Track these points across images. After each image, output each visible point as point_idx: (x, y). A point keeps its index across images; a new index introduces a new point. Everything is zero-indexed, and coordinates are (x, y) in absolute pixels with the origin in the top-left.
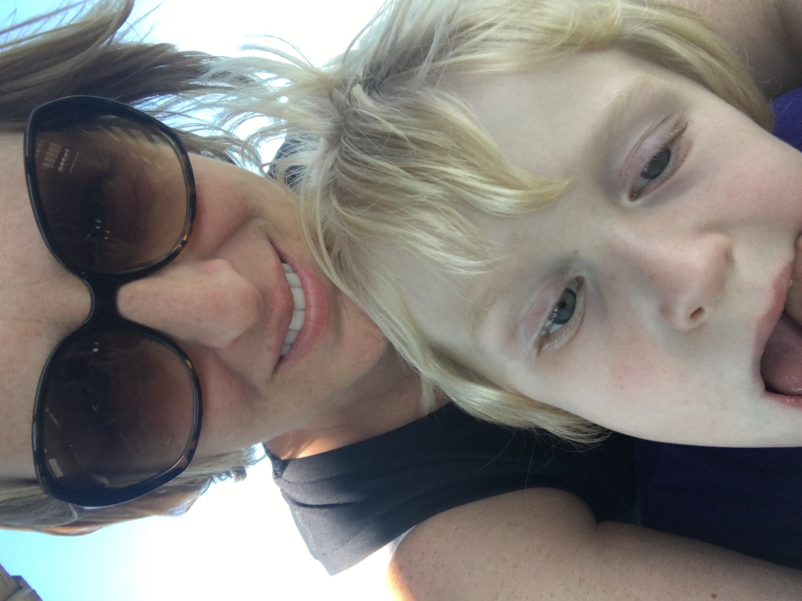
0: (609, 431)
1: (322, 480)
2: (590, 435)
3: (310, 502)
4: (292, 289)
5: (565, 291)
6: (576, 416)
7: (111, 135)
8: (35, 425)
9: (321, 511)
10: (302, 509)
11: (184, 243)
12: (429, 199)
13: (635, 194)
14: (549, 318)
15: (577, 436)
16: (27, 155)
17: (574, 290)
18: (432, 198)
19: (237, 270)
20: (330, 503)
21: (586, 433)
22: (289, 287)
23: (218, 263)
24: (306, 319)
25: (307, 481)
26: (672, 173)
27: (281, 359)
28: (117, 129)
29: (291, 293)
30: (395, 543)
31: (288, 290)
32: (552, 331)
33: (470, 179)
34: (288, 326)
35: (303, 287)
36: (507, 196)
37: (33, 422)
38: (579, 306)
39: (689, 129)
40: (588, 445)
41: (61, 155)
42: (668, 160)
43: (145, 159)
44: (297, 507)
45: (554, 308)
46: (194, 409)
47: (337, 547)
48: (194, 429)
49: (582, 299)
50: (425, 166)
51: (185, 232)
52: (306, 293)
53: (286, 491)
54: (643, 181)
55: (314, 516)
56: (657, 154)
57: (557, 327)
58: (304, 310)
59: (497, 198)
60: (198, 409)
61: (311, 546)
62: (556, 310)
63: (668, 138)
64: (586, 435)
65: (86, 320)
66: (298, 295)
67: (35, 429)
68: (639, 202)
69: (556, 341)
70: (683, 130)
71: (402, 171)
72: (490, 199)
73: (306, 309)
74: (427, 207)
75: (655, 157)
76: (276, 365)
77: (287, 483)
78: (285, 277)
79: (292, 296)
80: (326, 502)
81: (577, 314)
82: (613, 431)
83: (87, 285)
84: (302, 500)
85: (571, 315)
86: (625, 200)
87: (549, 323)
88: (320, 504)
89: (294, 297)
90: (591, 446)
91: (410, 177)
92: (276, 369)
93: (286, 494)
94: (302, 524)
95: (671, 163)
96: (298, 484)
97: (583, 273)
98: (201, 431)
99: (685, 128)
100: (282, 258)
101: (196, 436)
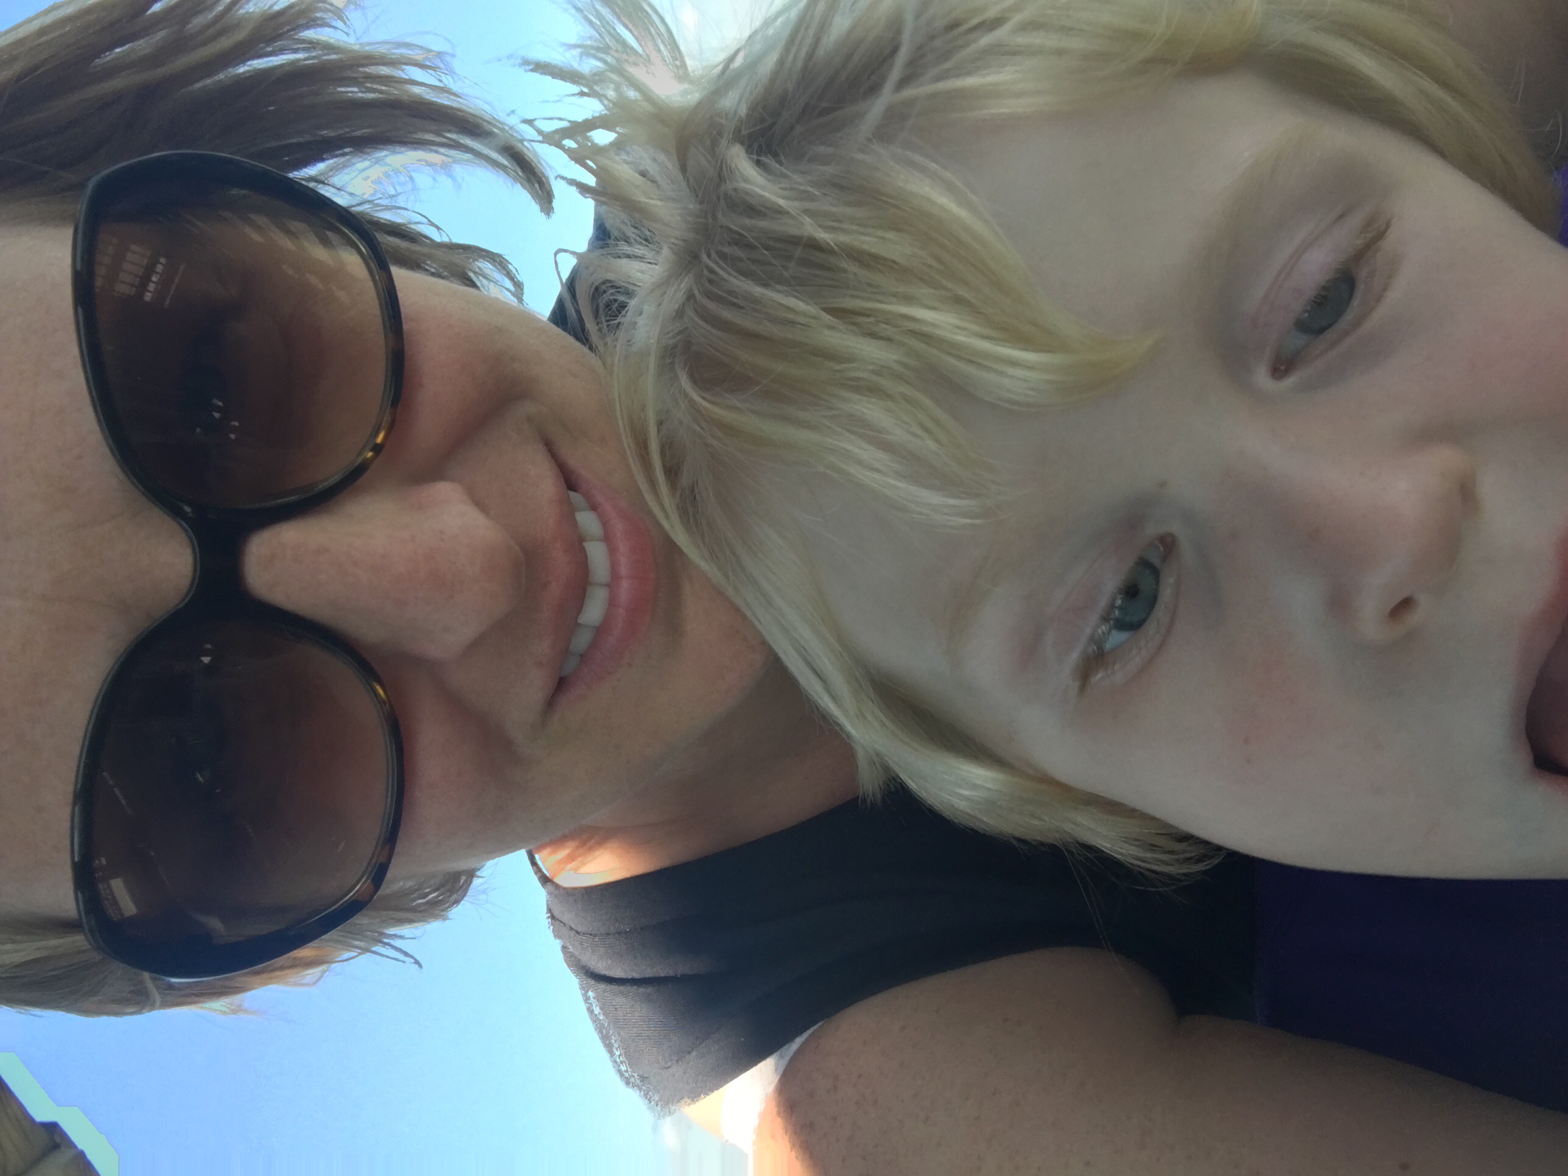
0: (1219, 848)
1: (642, 929)
2: (1182, 856)
3: (618, 973)
4: (586, 544)
5: (1137, 564)
6: (1153, 819)
7: (248, 230)
8: (77, 808)
9: (638, 991)
10: (602, 986)
11: (377, 449)
12: (873, 372)
13: (1282, 367)
14: (1105, 619)
15: (1156, 859)
16: (79, 267)
17: (1155, 560)
18: (882, 370)
19: (479, 504)
20: (657, 975)
21: (1171, 852)
22: (581, 539)
23: (444, 490)
24: (612, 603)
25: (612, 930)
26: (1357, 324)
27: (561, 685)
28: (262, 220)
29: (583, 551)
30: (781, 1057)
31: (577, 545)
32: (1108, 646)
33: (957, 331)
34: (577, 619)
35: (607, 538)
36: (1030, 367)
37: (74, 804)
38: (1166, 593)
39: (1392, 236)
40: (1178, 877)
41: (150, 269)
42: (1351, 295)
43: (313, 280)
44: (593, 982)
45: (1114, 600)
46: (388, 783)
47: (669, 1064)
48: (388, 825)
49: (1171, 580)
50: (870, 305)
51: (380, 425)
52: (612, 551)
53: (571, 950)
54: (1299, 340)
55: (624, 1001)
56: (1328, 281)
57: (1118, 637)
58: (608, 585)
59: (1011, 371)
60: (396, 784)
61: (618, 1060)
62: (1119, 602)
63: (1351, 250)
64: (1173, 857)
65: (181, 602)
66: (597, 553)
67: (76, 819)
68: (1290, 381)
69: (1117, 666)
70: (1381, 235)
71: (823, 314)
72: (996, 371)
73: (612, 585)
74: (871, 390)
75: (1324, 288)
76: (552, 697)
77: (573, 933)
78: (575, 520)
79: (586, 557)
80: (649, 973)
81: (1161, 612)
82: (1227, 849)
83: (186, 531)
84: (601, 966)
85: (1149, 614)
86: (1262, 377)
87: (1104, 628)
88: (636, 976)
89: (589, 559)
90: (1183, 878)
91: (840, 327)
92: (550, 704)
93: (572, 955)
94: (601, 1017)
95: (1356, 302)
96: (595, 936)
97: (1175, 528)
98: (402, 827)
99: (1385, 231)
100: (570, 481)
101: (391, 837)
